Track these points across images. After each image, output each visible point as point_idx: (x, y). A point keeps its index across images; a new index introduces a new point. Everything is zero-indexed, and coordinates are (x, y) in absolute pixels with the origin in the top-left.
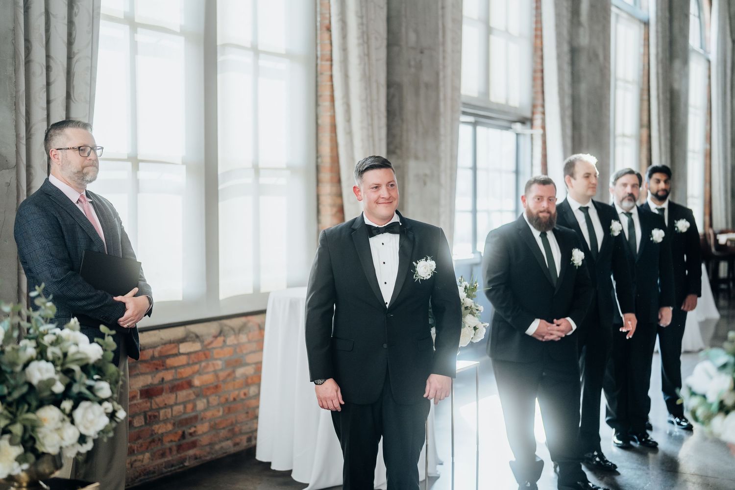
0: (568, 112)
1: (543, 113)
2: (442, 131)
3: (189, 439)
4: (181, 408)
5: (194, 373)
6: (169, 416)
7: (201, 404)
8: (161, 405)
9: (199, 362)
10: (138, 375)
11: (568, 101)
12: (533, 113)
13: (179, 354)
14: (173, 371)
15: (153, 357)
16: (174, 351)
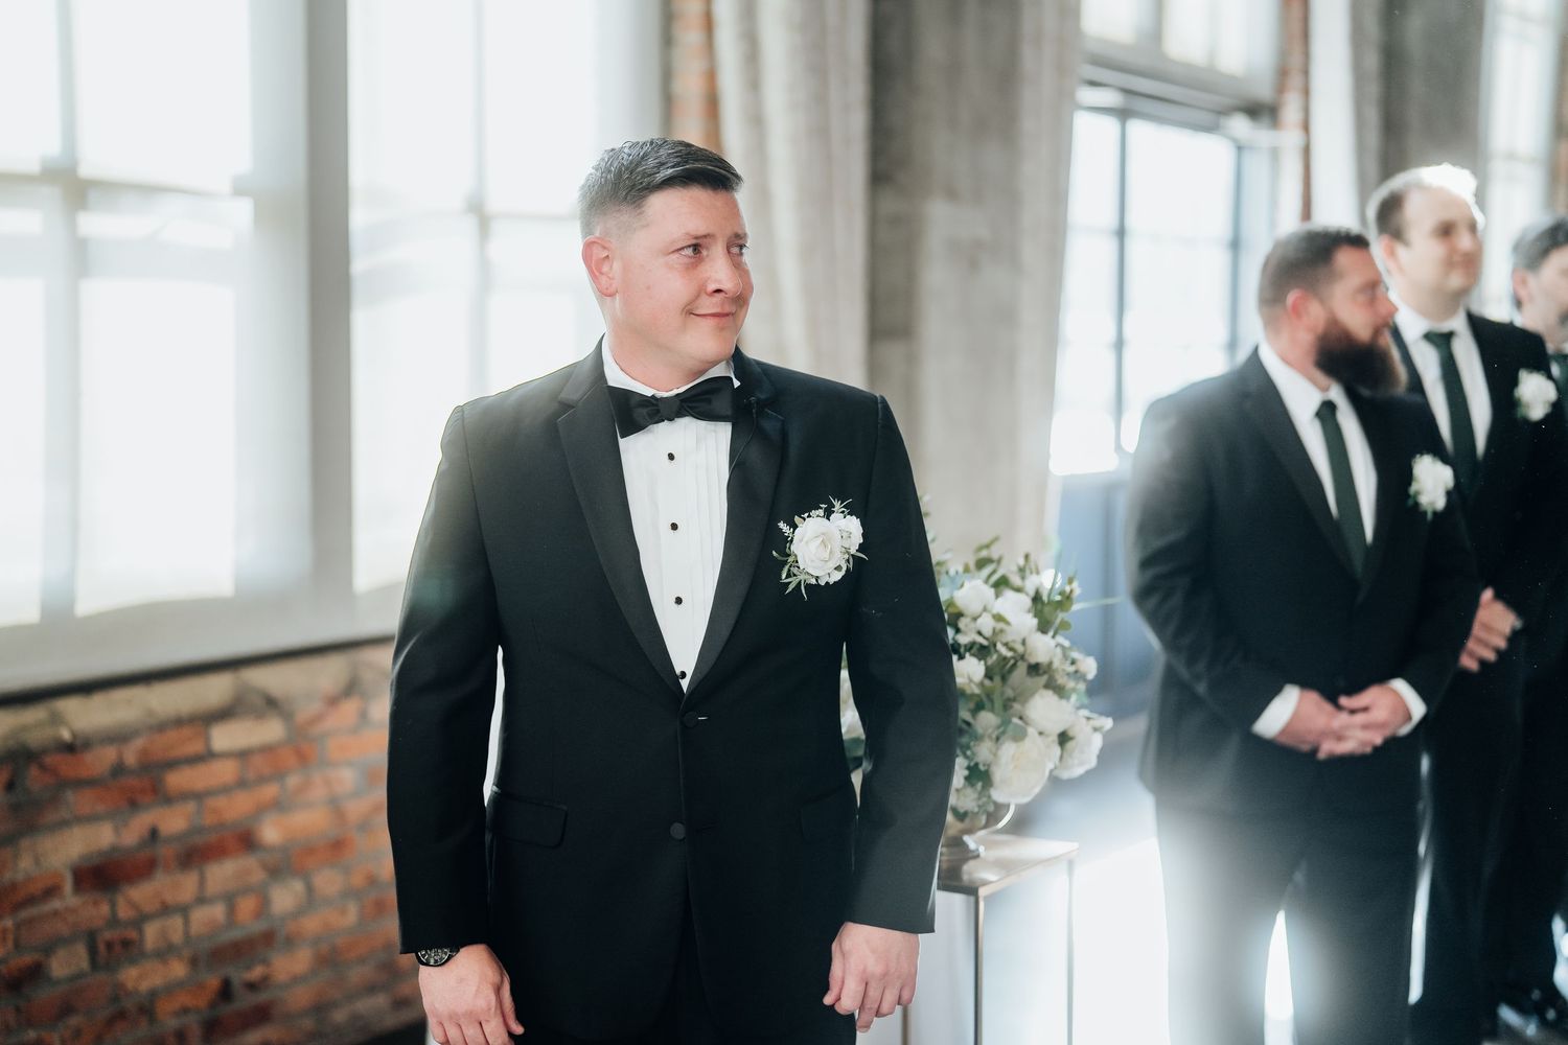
0: (1374, 89)
1: (1306, 92)
2: (1028, 124)
3: (245, 1001)
4: (218, 912)
5: (261, 810)
6: (177, 937)
7: (284, 897)
8: (148, 908)
9: (279, 775)
10: (64, 824)
11: (1372, 61)
12: (1281, 87)
13: (208, 756)
14: (190, 807)
15: (119, 770)
16: (195, 747)
